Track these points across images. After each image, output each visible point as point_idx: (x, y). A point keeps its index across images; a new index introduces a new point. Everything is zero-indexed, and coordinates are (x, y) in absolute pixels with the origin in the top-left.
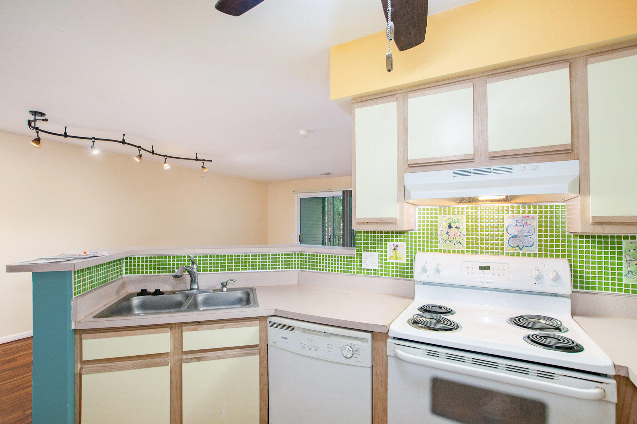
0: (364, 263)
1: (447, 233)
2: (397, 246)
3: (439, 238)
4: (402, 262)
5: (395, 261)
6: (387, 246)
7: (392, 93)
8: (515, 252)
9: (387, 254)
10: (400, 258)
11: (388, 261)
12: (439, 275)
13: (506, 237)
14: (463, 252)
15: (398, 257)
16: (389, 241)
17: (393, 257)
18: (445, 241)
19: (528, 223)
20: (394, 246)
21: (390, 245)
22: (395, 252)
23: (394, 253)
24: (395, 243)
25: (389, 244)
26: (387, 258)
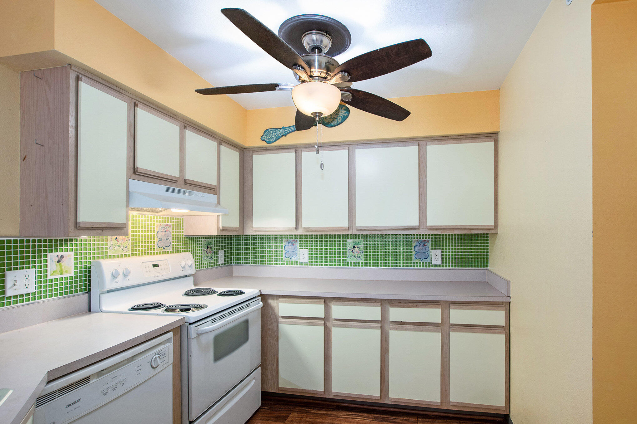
0: (11, 287)
1: (116, 239)
2: (62, 257)
3: (109, 244)
4: (68, 275)
5: (59, 276)
6: (49, 259)
7: (121, 91)
8: (161, 251)
9: (49, 269)
10: (66, 272)
11: (49, 277)
12: (127, 278)
13: (156, 240)
14: (129, 255)
15: (64, 271)
16: (51, 251)
17: (56, 271)
18: (114, 247)
19: (168, 230)
20: (58, 258)
21: (52, 256)
22: (60, 264)
23: (59, 267)
24: (60, 254)
25: (50, 255)
26: (49, 274)
